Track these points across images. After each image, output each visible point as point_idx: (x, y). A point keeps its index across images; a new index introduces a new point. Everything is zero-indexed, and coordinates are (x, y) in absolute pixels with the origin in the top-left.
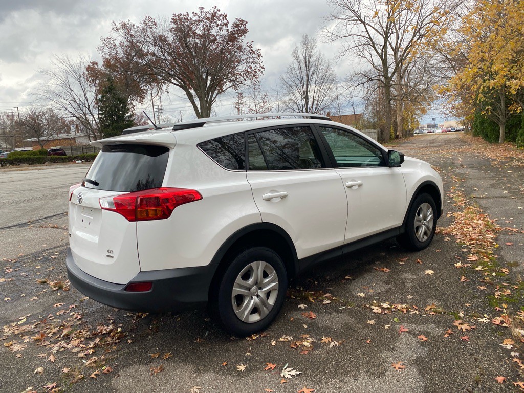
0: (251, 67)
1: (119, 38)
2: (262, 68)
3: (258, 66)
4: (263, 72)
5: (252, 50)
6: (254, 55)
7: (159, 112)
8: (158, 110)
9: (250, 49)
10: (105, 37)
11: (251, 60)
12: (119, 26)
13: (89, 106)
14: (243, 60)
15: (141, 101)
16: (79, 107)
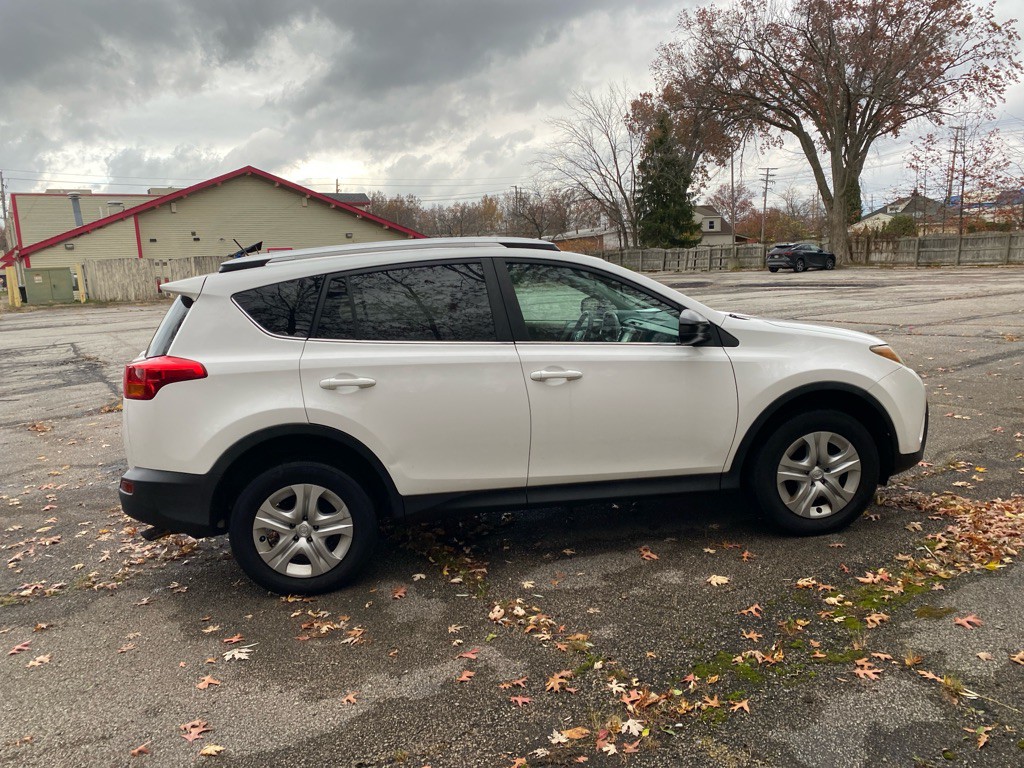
0: (985, 69)
1: (689, 43)
2: (1017, 66)
3: (1005, 62)
4: (1019, 75)
5: (993, 25)
6: (997, 37)
7: (767, 181)
8: (765, 178)
9: (987, 22)
10: (666, 43)
11: (988, 50)
12: (694, 17)
13: (619, 177)
14: (967, 53)
15: (721, 163)
16: (605, 181)
